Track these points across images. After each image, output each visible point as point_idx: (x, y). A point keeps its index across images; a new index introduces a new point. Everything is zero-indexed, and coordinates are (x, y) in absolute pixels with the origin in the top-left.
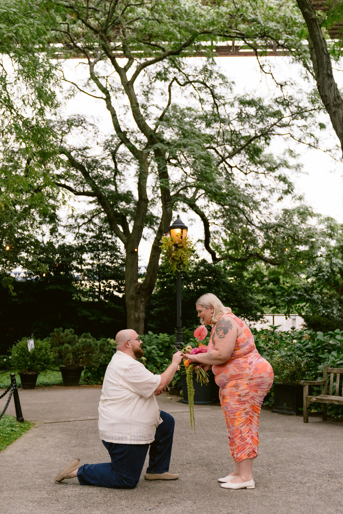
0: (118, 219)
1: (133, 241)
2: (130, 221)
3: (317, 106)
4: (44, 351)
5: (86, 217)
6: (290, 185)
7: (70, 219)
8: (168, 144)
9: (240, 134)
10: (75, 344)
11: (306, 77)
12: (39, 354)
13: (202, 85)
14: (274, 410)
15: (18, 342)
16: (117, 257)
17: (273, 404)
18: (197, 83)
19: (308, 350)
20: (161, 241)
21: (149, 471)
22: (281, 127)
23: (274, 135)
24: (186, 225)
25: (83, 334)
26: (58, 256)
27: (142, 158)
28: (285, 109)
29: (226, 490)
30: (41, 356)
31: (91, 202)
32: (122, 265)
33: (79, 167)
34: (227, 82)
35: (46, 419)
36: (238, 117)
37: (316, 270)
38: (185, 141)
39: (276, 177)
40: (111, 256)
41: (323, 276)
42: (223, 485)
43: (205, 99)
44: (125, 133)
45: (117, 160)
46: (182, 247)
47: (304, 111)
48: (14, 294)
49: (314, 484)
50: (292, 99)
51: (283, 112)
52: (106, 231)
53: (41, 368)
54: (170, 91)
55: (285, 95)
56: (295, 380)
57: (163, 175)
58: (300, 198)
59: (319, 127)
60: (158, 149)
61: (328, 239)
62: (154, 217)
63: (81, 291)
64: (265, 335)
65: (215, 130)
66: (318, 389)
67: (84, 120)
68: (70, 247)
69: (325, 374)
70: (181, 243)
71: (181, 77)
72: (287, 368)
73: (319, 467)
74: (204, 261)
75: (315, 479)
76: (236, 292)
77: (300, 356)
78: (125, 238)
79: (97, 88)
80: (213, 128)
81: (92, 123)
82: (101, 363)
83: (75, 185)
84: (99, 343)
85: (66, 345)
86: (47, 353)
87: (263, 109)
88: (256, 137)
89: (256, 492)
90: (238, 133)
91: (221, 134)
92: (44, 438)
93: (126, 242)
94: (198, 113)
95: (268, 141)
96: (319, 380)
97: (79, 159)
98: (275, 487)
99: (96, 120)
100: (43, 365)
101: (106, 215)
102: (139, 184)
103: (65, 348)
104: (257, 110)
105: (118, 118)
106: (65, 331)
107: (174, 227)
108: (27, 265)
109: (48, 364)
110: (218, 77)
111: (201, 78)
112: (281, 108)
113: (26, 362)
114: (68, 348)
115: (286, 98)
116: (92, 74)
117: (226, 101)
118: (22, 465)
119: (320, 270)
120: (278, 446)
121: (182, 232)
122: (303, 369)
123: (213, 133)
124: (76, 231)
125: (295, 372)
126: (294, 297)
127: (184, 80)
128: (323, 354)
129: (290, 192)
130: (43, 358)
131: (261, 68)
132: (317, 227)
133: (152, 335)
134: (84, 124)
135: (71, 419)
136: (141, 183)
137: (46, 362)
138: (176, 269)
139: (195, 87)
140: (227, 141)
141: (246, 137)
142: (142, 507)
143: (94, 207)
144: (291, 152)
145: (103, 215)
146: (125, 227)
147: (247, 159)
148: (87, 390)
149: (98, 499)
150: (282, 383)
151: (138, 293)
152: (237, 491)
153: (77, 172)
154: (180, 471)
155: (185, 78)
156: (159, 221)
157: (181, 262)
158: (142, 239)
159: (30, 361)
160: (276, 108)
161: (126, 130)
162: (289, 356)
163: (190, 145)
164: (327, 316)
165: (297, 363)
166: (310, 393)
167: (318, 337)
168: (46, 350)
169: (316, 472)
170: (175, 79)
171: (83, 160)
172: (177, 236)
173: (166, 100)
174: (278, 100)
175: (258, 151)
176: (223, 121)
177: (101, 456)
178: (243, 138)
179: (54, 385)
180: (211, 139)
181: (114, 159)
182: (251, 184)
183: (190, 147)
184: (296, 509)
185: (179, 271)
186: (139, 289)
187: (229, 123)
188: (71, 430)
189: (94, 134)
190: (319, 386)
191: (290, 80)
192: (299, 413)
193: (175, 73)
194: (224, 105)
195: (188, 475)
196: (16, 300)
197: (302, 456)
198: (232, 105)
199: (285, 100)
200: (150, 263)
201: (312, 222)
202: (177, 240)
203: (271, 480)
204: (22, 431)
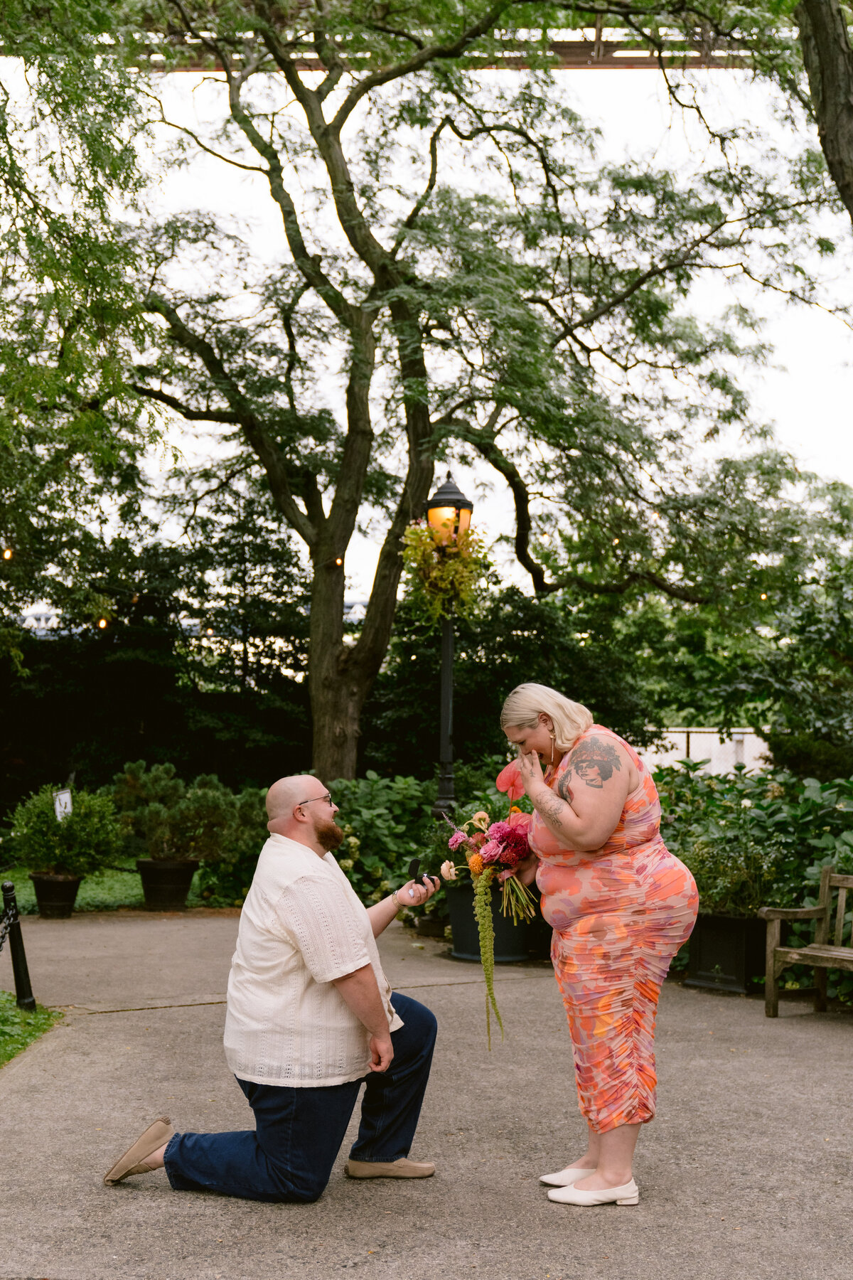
0: (296, 480)
1: (332, 538)
2: (326, 487)
3: (813, 193)
4: (96, 820)
5: (215, 476)
6: (738, 397)
7: (173, 481)
8: (427, 288)
9: (614, 265)
10: (177, 803)
11: (787, 118)
12: (83, 829)
13: (518, 138)
14: (688, 981)
15: (30, 797)
16: (290, 579)
17: (687, 966)
18: (505, 133)
19: (781, 827)
20: (403, 540)
21: (356, 1154)
22: (718, 247)
23: (700, 266)
24: (469, 497)
25: (199, 778)
26: (140, 574)
27: (358, 325)
28: (730, 201)
29: (562, 1209)
30: (89, 834)
31: (226, 438)
32: (303, 600)
33: (196, 345)
34: (581, 130)
35: (93, 1002)
36: (609, 221)
37: (801, 618)
38: (469, 281)
39: (701, 377)
40: (276, 576)
41: (819, 632)
42: (553, 1194)
43: (524, 174)
44: (317, 260)
45: (294, 331)
46: (457, 555)
47: (778, 205)
48: (26, 672)
49: (797, 1192)
50: (749, 175)
51: (725, 208)
52: (263, 513)
53: (89, 863)
54: (433, 151)
55: (732, 162)
56: (743, 902)
57: (413, 369)
58: (764, 433)
59: (818, 248)
60: (401, 300)
61: (833, 539)
62: (388, 477)
63: (197, 666)
64: (666, 783)
65: (548, 254)
66: (804, 928)
67: (213, 225)
68: (172, 552)
69: (824, 890)
70: (455, 544)
71: (464, 116)
72: (725, 874)
73: (808, 1142)
74: (513, 592)
75: (798, 1179)
76: (595, 670)
77: (758, 841)
78: (310, 530)
79: (247, 144)
80: (542, 249)
81: (232, 233)
82: (243, 854)
83: (186, 393)
84: (238, 800)
85: (155, 806)
86: (103, 826)
87: (673, 201)
88: (655, 272)
89: (641, 1217)
90: (607, 262)
91: (564, 266)
92: (84, 1054)
93: (314, 540)
94: (506, 210)
95: (684, 284)
96: (808, 905)
97: (198, 327)
98: (692, 1200)
99: (242, 225)
100: (93, 857)
101: (264, 471)
102: (350, 391)
103: (150, 812)
104: (658, 202)
105: (300, 221)
106: (153, 769)
107: (437, 503)
108: (61, 596)
109: (106, 853)
110: (559, 118)
111: (515, 118)
112: (720, 197)
113: (51, 849)
114: (158, 813)
115: (733, 172)
116: (234, 106)
117: (578, 179)
118: (20, 1133)
119: (810, 617)
120: (698, 1083)
121: (458, 515)
122: (767, 877)
123: (542, 263)
124: (189, 510)
125: (744, 884)
126: (743, 687)
127: (471, 123)
128: (819, 836)
129: (737, 417)
130: (95, 839)
131: (672, 93)
132: (804, 507)
133: (376, 782)
134: (211, 237)
135: (158, 1003)
136: (356, 389)
137: (103, 848)
138: (440, 611)
139: (497, 143)
140: (578, 282)
141: (630, 272)
142: (334, 1258)
143: (234, 449)
144: (742, 311)
145: (257, 471)
146: (313, 501)
147: (630, 330)
148: (205, 921)
149: (218, 1233)
150: (710, 911)
151: (343, 672)
152: (590, 1212)
153: (192, 360)
154: (438, 1150)
155: (475, 120)
156: (399, 489)
157: (453, 595)
158: (356, 534)
159: (60, 845)
160: (707, 197)
161: (319, 253)
162: (729, 841)
163: (484, 292)
164: (827, 737)
165: (752, 861)
166: (784, 942)
167: (807, 794)
168: (102, 818)
169: (801, 1156)
170: (448, 120)
171: (208, 329)
172: (445, 525)
173: (423, 176)
174: (714, 176)
175: (658, 309)
176: (569, 231)
177: (230, 1106)
178: (621, 275)
179: (121, 907)
180: (535, 277)
181: (287, 327)
182: (639, 396)
183: (482, 296)
184: (751, 1267)
185: (449, 617)
186: (346, 662)
187: (586, 236)
188: (157, 1032)
189: (236, 262)
190: (807, 921)
191: (746, 125)
192: (755, 991)
193: (447, 105)
194: (572, 188)
195: (461, 1162)
196: (32, 687)
197: (764, 1111)
198: (593, 189)
199: (731, 176)
200: (374, 595)
201: (792, 493)
202: (444, 537)
203: (681, 1178)
204: (30, 1035)
